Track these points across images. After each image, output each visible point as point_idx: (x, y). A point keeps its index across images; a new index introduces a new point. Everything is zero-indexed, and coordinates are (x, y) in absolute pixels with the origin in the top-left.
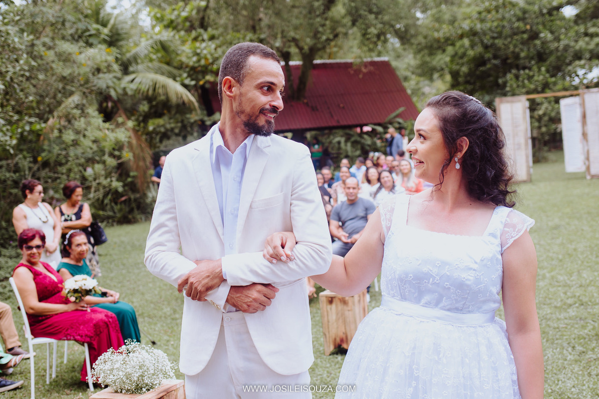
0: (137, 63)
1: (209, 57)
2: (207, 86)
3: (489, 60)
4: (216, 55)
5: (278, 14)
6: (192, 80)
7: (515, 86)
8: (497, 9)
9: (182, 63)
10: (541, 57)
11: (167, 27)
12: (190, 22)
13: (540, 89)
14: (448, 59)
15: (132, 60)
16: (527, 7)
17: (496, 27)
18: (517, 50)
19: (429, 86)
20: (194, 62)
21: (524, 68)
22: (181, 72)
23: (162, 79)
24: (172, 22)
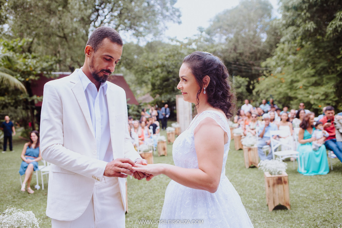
1: (32, 66)
2: (30, 82)
3: (171, 78)
4: (36, 66)
5: (70, 48)
6: (22, 78)
8: (174, 55)
9: (17, 69)
11: (9, 50)
12: (23, 48)
14: (150, 77)
17: (175, 63)
19: (140, 90)
20: (24, 69)
22: (16, 73)
23: (7, 76)
24: (13, 48)
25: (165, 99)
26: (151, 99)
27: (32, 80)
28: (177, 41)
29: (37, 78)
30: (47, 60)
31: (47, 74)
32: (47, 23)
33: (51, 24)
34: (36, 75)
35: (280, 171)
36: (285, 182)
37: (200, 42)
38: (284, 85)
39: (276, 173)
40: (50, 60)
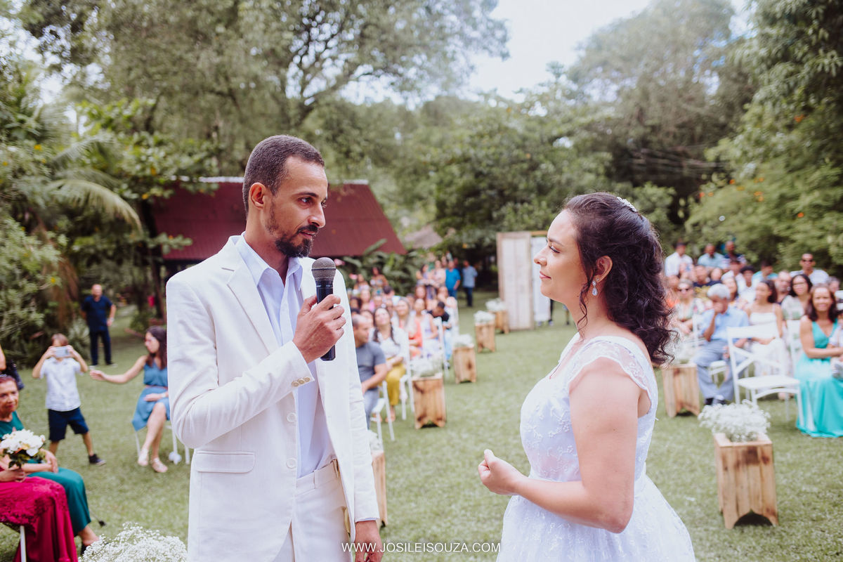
0: (65, 167)
1: (156, 165)
2: (151, 201)
3: (484, 190)
4: (166, 164)
5: (243, 121)
6: (134, 192)
7: (513, 220)
8: (491, 135)
9: (121, 170)
10: (542, 190)
11: (105, 126)
12: (134, 122)
13: (540, 225)
14: (434, 187)
15: (59, 163)
16: (527, 134)
17: (494, 154)
18: (516, 181)
19: (408, 216)
20: (137, 172)
21: (522, 202)
22: (120, 182)
23: (97, 189)
24: (111, 121)
25: (471, 240)
26: (436, 240)
27: (154, 197)
28: (499, 99)
29: (167, 194)
30: (189, 150)
31: (191, 182)
32: (189, 65)
33: (200, 66)
34: (167, 186)
35: (751, 433)
36: (766, 460)
37: (555, 100)
38: (762, 209)
39: (743, 437)
40: (196, 150)
